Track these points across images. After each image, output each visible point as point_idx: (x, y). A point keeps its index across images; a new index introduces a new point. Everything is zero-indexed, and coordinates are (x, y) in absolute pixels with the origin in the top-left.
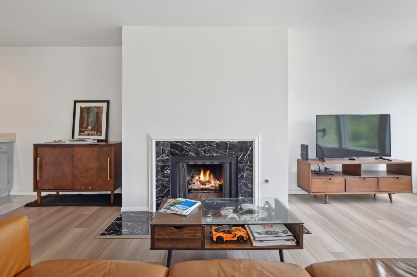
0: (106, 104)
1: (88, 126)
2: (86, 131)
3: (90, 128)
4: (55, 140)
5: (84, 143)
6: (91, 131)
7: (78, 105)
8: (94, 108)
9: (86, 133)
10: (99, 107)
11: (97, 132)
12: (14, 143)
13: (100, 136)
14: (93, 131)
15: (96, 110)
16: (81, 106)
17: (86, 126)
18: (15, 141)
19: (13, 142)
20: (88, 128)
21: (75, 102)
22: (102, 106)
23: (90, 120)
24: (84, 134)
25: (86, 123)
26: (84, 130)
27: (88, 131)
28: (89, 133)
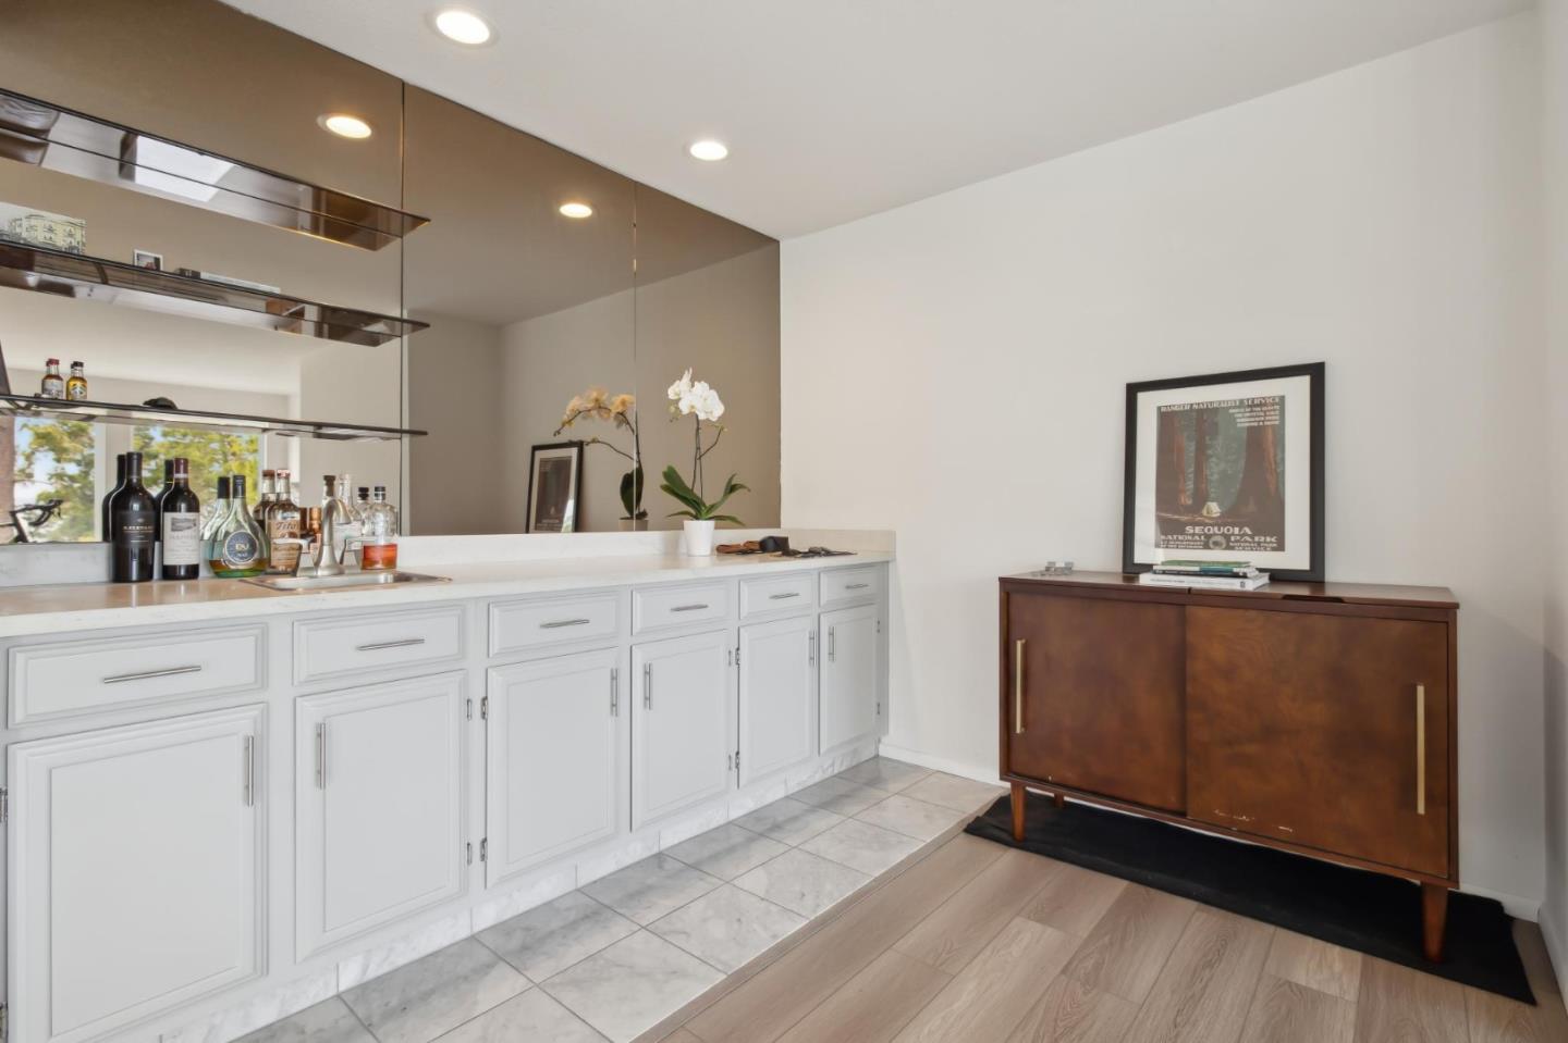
0: (1304, 382)
1: (1201, 499)
2: (1194, 524)
3: (1214, 508)
4: (1054, 563)
5: (1243, 585)
6: (1219, 526)
7: (1148, 403)
8: (1231, 411)
9: (1193, 535)
10: (1260, 405)
11: (1256, 532)
12: (890, 565)
13: (1274, 549)
14: (1233, 525)
15: (1244, 421)
16: (1159, 408)
17: (1190, 502)
18: (895, 560)
19: (888, 562)
20: (1205, 512)
21: (1133, 390)
22: (1282, 398)
23: (1214, 469)
24: (1180, 538)
25: (1190, 485)
26: (1184, 518)
27: (1205, 525)
28: (1208, 537)
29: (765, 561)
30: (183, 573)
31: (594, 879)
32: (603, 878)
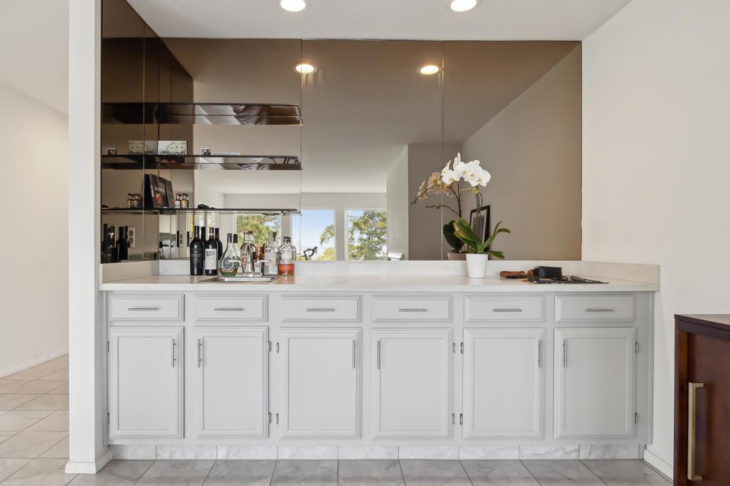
12: (656, 295)
18: (659, 291)
19: (653, 292)
29: (530, 284)
30: (210, 272)
31: (350, 459)
32: (356, 460)
